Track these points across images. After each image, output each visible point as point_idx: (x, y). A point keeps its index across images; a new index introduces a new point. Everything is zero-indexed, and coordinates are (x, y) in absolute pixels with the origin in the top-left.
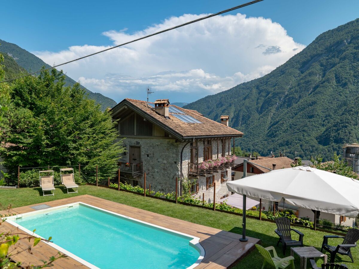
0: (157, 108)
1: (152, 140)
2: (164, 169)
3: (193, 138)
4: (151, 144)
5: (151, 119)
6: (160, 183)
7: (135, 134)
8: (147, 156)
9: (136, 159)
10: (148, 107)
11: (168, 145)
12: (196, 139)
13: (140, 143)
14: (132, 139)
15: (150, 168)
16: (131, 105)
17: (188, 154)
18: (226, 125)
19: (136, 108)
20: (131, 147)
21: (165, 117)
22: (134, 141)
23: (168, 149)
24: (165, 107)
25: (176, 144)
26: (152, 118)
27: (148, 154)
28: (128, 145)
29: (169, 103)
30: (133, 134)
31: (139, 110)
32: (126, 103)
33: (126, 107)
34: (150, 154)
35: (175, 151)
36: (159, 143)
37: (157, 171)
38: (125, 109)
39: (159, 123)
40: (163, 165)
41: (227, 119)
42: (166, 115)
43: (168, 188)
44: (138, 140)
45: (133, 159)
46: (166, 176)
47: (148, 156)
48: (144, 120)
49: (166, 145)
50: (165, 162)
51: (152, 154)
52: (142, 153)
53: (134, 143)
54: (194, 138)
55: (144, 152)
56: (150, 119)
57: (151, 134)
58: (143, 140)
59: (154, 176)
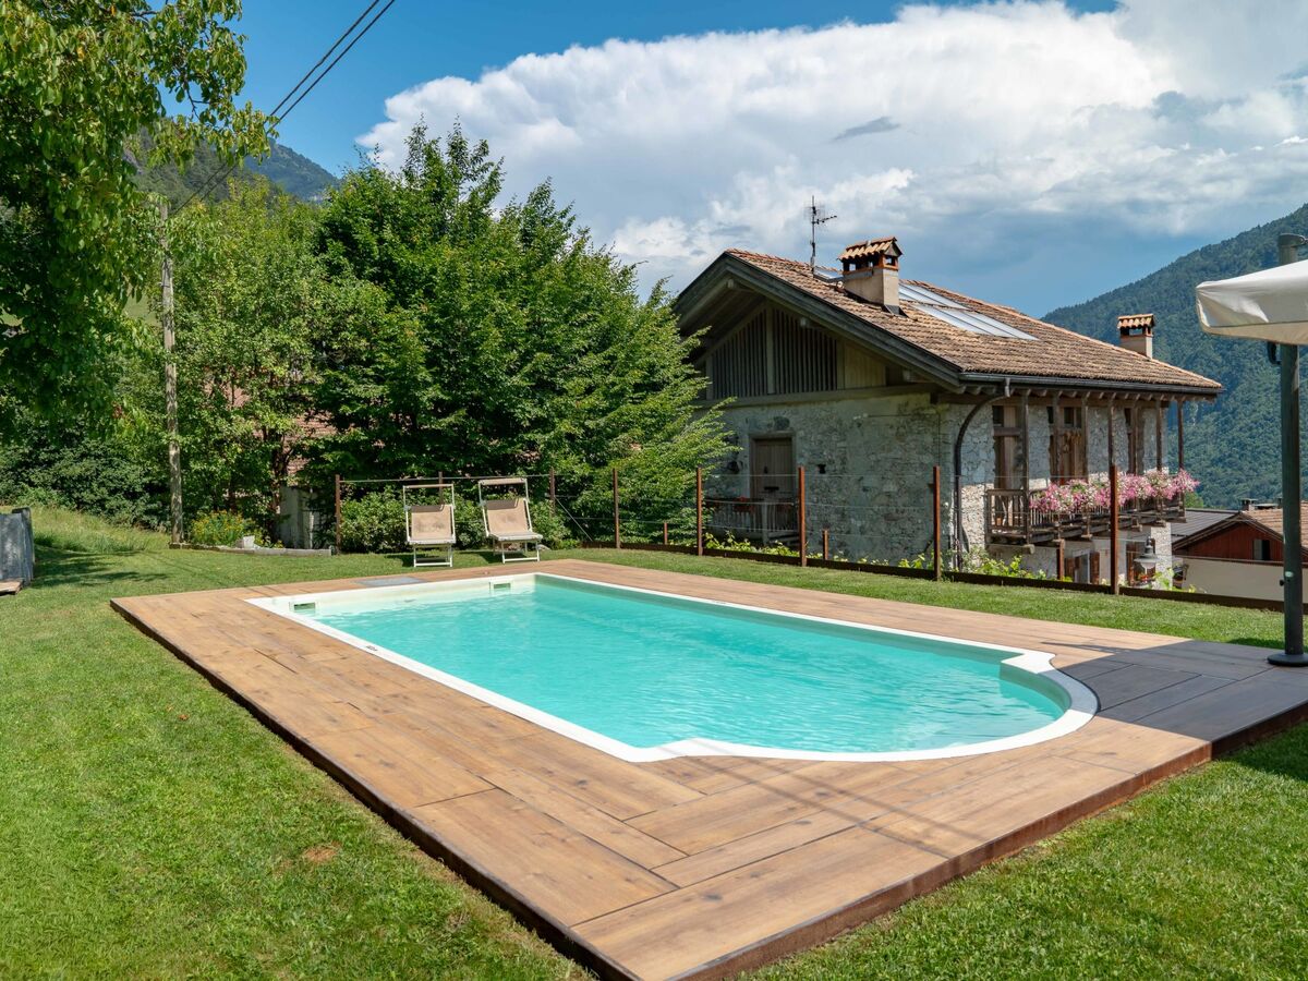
0: (848, 277)
1: (835, 404)
2: (888, 517)
3: (1004, 380)
4: (833, 424)
5: (829, 315)
7: (771, 390)
8: (817, 469)
9: (777, 488)
10: (815, 276)
11: (902, 420)
12: (1019, 387)
13: (792, 421)
14: (758, 410)
15: (834, 518)
16: (747, 270)
17: (983, 455)
18: (1144, 354)
19: (768, 281)
20: (758, 441)
21: (884, 309)
22: (764, 418)
23: (900, 437)
24: (883, 267)
25: (933, 411)
26: (830, 311)
27: (821, 461)
28: (747, 436)
29: (900, 253)
30: (763, 390)
31: (779, 286)
32: (728, 268)
33: (731, 284)
34: (831, 462)
35: (929, 439)
36: (865, 415)
37: (862, 527)
38: (727, 292)
39: (860, 326)
40: (884, 500)
41: (1145, 325)
42: (887, 302)
44: (784, 412)
45: (766, 488)
46: (897, 545)
47: (822, 469)
48: (803, 322)
49: (892, 421)
50: (891, 487)
51: (838, 462)
52: (801, 462)
53: (769, 425)
54: (1008, 380)
55: (806, 455)
56: (825, 318)
57: (831, 384)
58: (801, 408)
59: (849, 549)
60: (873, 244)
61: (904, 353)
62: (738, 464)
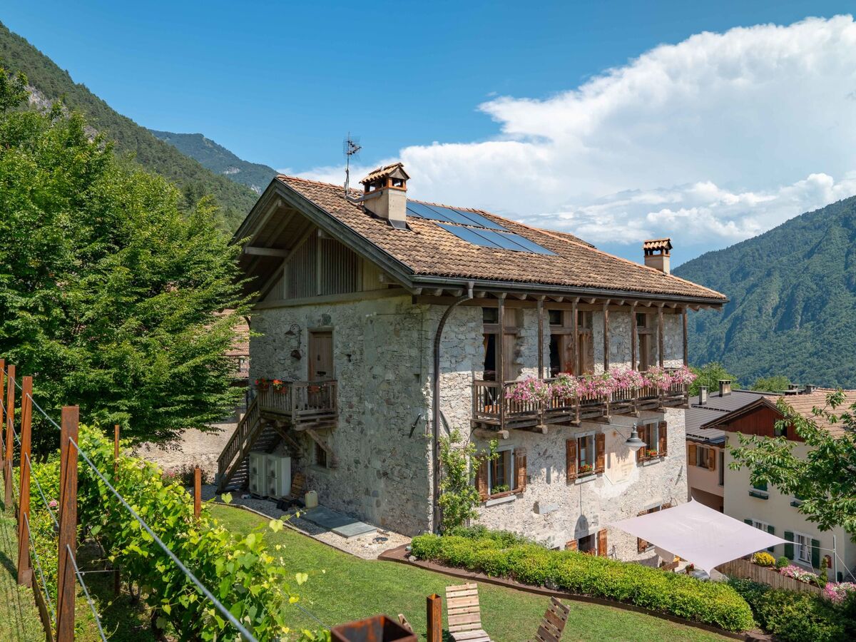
0: (367, 197)
1: (357, 304)
2: (388, 402)
3: (467, 283)
4: (356, 321)
5: (332, 226)
6: (379, 452)
7: (319, 293)
8: (346, 358)
9: (324, 373)
10: (348, 198)
11: (398, 317)
13: (332, 317)
14: (313, 308)
15: (355, 400)
16: (286, 191)
18: (662, 270)
19: (297, 199)
20: (313, 333)
21: (389, 223)
22: (316, 315)
23: (397, 332)
24: (388, 188)
25: (418, 311)
26: (333, 224)
27: (348, 351)
28: (306, 330)
29: (408, 178)
30: (314, 293)
31: (304, 204)
32: (277, 190)
33: (280, 203)
34: (354, 352)
35: (415, 335)
36: (375, 313)
37: (372, 409)
38: (278, 210)
39: (353, 238)
40: (384, 386)
41: (662, 247)
42: (391, 217)
43: (399, 468)
44: (326, 310)
45: (318, 373)
46: (393, 426)
47: (349, 358)
49: (392, 318)
50: (390, 376)
51: (358, 353)
52: (336, 352)
53: (319, 321)
54: (471, 284)
55: (340, 346)
56: (330, 229)
57: (354, 289)
58: (339, 307)
59: (364, 427)
60: (385, 169)
61: (377, 258)
62: (301, 352)
